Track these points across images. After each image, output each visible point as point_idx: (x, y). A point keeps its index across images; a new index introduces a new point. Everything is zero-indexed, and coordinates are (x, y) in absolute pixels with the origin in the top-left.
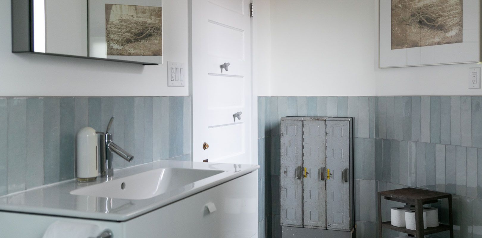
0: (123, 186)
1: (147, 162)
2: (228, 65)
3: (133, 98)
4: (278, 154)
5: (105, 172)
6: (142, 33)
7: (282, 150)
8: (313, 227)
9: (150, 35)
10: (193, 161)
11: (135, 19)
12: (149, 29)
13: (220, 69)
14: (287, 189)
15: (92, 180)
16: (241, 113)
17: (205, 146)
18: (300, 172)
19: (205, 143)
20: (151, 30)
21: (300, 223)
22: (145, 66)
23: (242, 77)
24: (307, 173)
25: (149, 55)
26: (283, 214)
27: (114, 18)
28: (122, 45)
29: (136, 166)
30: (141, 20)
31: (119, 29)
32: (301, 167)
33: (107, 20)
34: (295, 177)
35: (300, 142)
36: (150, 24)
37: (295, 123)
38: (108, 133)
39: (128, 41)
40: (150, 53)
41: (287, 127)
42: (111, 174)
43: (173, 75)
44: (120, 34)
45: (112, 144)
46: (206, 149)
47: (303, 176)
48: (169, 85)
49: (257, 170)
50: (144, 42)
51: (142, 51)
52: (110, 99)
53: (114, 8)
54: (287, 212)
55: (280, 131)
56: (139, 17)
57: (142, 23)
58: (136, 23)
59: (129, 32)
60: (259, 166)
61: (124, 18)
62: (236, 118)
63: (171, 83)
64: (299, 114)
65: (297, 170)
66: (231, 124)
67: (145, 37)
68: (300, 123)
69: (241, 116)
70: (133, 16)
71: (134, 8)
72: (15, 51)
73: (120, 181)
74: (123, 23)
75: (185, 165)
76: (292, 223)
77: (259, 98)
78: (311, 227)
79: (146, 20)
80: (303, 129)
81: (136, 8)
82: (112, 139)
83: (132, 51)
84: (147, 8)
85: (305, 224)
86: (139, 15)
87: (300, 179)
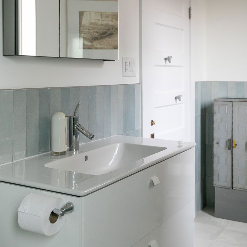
0: (86, 158)
1: (106, 137)
2: (170, 58)
3: (95, 87)
4: (212, 129)
5: (73, 146)
6: (106, 33)
7: (215, 126)
8: (241, 189)
9: (112, 34)
10: (142, 137)
11: (100, 22)
12: (110, 30)
13: (164, 61)
14: (219, 157)
15: (63, 154)
16: (181, 96)
17: (152, 123)
18: (230, 144)
19: (152, 120)
20: (112, 30)
21: (230, 185)
22: (105, 61)
23: (182, 66)
24: (236, 145)
25: (111, 49)
26: (215, 178)
27: (85, 22)
28: (91, 42)
29: (97, 140)
30: (105, 22)
31: (89, 30)
32: (230, 140)
33: (80, 23)
34: (226, 147)
35: (230, 119)
36: (111, 26)
37: (226, 104)
38: (75, 116)
39: (96, 39)
40: (112, 47)
41: (219, 107)
42: (77, 149)
43: (128, 68)
44: (89, 34)
45: (78, 125)
46: (153, 125)
47: (233, 147)
48: (124, 75)
49: (194, 147)
50: (107, 39)
51: (106, 46)
52: (77, 89)
53: (85, 14)
54: (219, 175)
55: (213, 110)
56: (104, 21)
57: (106, 25)
58: (101, 25)
59: (96, 32)
60: (196, 144)
61: (93, 21)
62: (178, 100)
63: (125, 74)
64: (229, 96)
65: (227, 142)
66: (173, 105)
67: (108, 35)
68: (230, 104)
69: (181, 98)
70: (99, 20)
71: (100, 13)
72: (5, 54)
73: (84, 155)
74: (91, 26)
75: (136, 141)
76: (223, 185)
77: (196, 83)
78: (239, 189)
79: (109, 23)
80: (232, 108)
81: (101, 14)
82: (78, 121)
83: (99, 46)
84: (110, 13)
85: (234, 186)
86: (104, 19)
87: (230, 149)
